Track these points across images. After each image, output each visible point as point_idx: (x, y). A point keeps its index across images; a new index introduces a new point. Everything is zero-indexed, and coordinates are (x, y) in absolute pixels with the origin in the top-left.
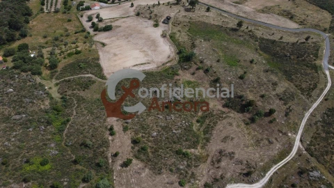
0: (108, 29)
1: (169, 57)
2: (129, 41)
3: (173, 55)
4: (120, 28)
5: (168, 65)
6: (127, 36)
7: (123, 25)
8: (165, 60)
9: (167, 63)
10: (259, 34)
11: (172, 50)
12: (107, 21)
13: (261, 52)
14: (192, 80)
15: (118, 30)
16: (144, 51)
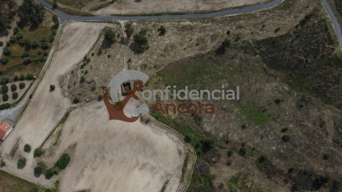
0: (64, 162)
1: (180, 153)
2: (111, 162)
3: (182, 146)
4: (78, 147)
5: (190, 166)
6: (101, 154)
7: (77, 137)
8: (180, 162)
9: (185, 165)
10: (247, 35)
11: (176, 139)
12: (47, 146)
13: (272, 71)
14: (234, 173)
15: (78, 152)
16: (144, 166)
